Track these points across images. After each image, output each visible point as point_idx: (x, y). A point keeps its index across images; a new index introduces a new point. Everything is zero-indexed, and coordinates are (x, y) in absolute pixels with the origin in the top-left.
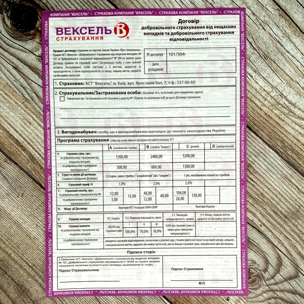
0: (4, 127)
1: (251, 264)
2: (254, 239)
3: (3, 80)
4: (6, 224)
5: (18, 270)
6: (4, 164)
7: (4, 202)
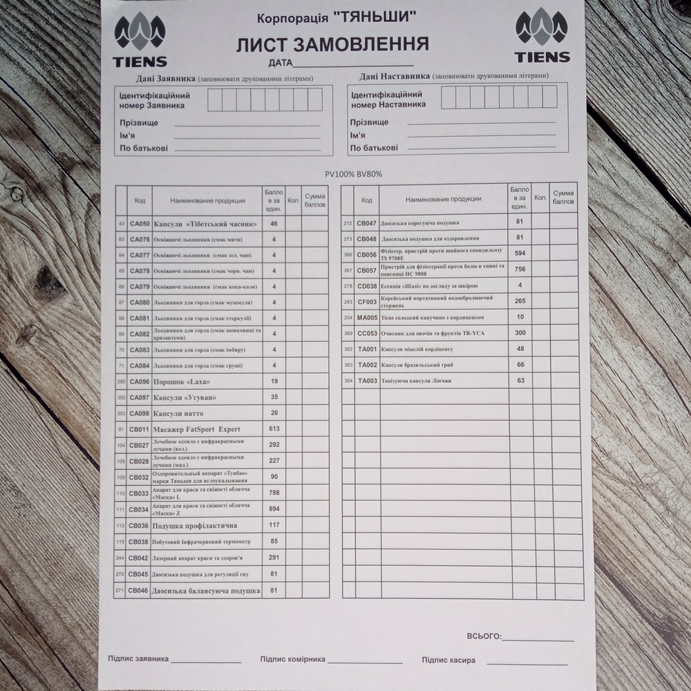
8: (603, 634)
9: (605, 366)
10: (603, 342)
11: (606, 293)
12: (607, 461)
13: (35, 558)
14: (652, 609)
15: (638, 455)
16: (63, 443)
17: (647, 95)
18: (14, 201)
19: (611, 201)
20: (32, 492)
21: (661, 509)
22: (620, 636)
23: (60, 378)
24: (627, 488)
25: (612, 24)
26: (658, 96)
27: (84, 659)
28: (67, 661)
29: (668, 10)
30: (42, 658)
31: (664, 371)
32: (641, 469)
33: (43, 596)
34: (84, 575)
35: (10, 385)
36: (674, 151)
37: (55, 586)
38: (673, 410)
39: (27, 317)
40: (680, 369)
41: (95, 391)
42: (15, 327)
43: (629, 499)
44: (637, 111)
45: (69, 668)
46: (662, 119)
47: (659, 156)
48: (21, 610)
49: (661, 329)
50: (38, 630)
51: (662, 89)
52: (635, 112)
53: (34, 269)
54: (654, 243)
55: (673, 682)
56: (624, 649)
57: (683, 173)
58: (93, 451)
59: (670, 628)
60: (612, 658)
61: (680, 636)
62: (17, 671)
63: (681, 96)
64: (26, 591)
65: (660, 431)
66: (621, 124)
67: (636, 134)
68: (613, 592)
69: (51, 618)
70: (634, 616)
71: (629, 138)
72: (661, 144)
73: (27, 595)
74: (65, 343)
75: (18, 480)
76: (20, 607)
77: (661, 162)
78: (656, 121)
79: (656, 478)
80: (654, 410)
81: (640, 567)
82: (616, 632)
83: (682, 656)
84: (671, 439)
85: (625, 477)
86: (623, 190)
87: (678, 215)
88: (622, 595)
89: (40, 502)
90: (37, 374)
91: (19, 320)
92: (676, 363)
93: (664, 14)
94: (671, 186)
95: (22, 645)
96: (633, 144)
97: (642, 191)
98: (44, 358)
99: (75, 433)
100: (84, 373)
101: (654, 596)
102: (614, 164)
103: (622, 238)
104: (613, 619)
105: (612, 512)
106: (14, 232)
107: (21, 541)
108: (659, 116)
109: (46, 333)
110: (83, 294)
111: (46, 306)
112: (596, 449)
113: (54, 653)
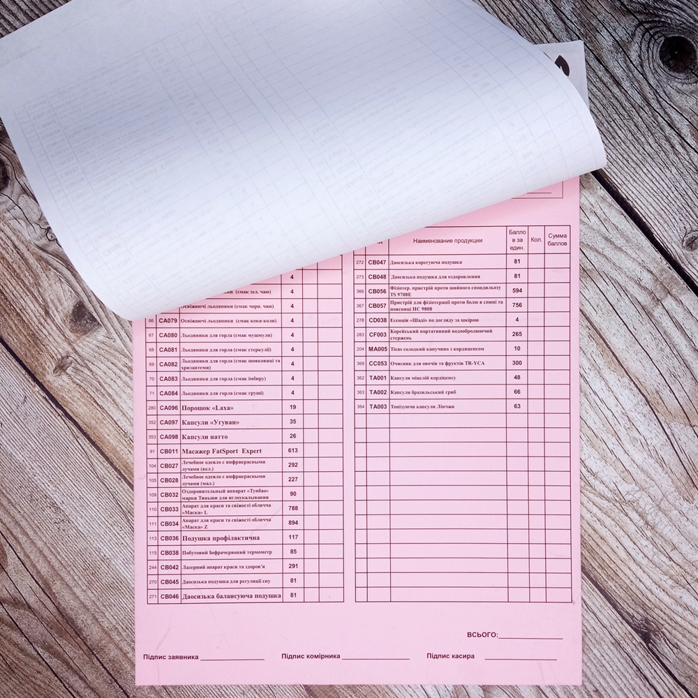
8: (588, 634)
9: (593, 395)
10: (592, 374)
11: (595, 329)
12: (593, 480)
13: (74, 568)
14: (631, 611)
15: (622, 475)
16: (99, 463)
17: (637, 146)
18: (49, 240)
19: (601, 245)
20: (70, 508)
21: (641, 523)
22: (602, 635)
23: (95, 405)
24: (611, 504)
25: (606, 79)
26: (647, 147)
27: (121, 658)
28: (105, 660)
29: (659, 65)
30: (81, 657)
31: (647, 400)
32: (624, 488)
33: (82, 603)
34: (120, 583)
35: (48, 411)
36: (660, 199)
37: (93, 593)
38: (654, 435)
39: (64, 349)
40: (661, 398)
41: (128, 416)
42: (53, 357)
43: (613, 515)
44: (627, 161)
45: (107, 666)
46: (650, 169)
47: (646, 203)
48: (62, 615)
49: (644, 362)
50: (78, 632)
51: (651, 141)
52: (625, 162)
53: (69, 304)
54: (639, 284)
55: (649, 676)
56: (606, 647)
57: (668, 219)
58: (127, 472)
59: (647, 628)
60: (595, 655)
61: (655, 635)
62: (59, 670)
63: (668, 147)
64: (67, 598)
65: (642, 454)
66: (612, 173)
67: (626, 182)
68: (597, 597)
69: (89, 622)
70: (615, 618)
71: (619, 186)
72: (648, 192)
73: (67, 601)
74: (99, 372)
75: (57, 497)
76: (61, 613)
77: (648, 209)
78: (645, 170)
79: (637, 495)
80: (637, 435)
81: (621, 575)
82: (599, 632)
83: (657, 653)
84: (652, 461)
85: (609, 495)
86: (613, 235)
87: (663, 258)
88: (604, 599)
89: (78, 517)
90: (73, 400)
91: (56, 351)
92: (657, 392)
93: (655, 69)
94: (657, 231)
95: (63, 647)
96: (623, 192)
97: (630, 236)
98: (80, 386)
99: (110, 455)
100: (118, 400)
101: (633, 600)
102: (605, 211)
103: (611, 279)
104: (597, 620)
105: (598, 526)
106: (50, 270)
107: (61, 553)
108: (647, 165)
109: (82, 363)
110: (116, 328)
111: (81, 339)
112: (584, 470)
113: (93, 653)
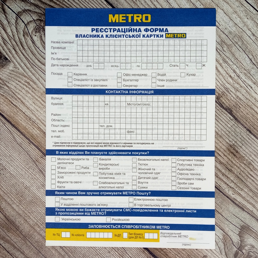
0: (41, 129)
1: (250, 248)
2: (253, 227)
3: (40, 89)
4: (41, 211)
5: (50, 250)
6: (41, 159)
7: (39, 192)
